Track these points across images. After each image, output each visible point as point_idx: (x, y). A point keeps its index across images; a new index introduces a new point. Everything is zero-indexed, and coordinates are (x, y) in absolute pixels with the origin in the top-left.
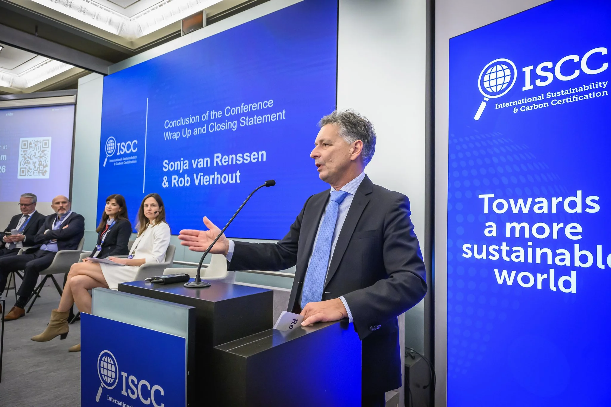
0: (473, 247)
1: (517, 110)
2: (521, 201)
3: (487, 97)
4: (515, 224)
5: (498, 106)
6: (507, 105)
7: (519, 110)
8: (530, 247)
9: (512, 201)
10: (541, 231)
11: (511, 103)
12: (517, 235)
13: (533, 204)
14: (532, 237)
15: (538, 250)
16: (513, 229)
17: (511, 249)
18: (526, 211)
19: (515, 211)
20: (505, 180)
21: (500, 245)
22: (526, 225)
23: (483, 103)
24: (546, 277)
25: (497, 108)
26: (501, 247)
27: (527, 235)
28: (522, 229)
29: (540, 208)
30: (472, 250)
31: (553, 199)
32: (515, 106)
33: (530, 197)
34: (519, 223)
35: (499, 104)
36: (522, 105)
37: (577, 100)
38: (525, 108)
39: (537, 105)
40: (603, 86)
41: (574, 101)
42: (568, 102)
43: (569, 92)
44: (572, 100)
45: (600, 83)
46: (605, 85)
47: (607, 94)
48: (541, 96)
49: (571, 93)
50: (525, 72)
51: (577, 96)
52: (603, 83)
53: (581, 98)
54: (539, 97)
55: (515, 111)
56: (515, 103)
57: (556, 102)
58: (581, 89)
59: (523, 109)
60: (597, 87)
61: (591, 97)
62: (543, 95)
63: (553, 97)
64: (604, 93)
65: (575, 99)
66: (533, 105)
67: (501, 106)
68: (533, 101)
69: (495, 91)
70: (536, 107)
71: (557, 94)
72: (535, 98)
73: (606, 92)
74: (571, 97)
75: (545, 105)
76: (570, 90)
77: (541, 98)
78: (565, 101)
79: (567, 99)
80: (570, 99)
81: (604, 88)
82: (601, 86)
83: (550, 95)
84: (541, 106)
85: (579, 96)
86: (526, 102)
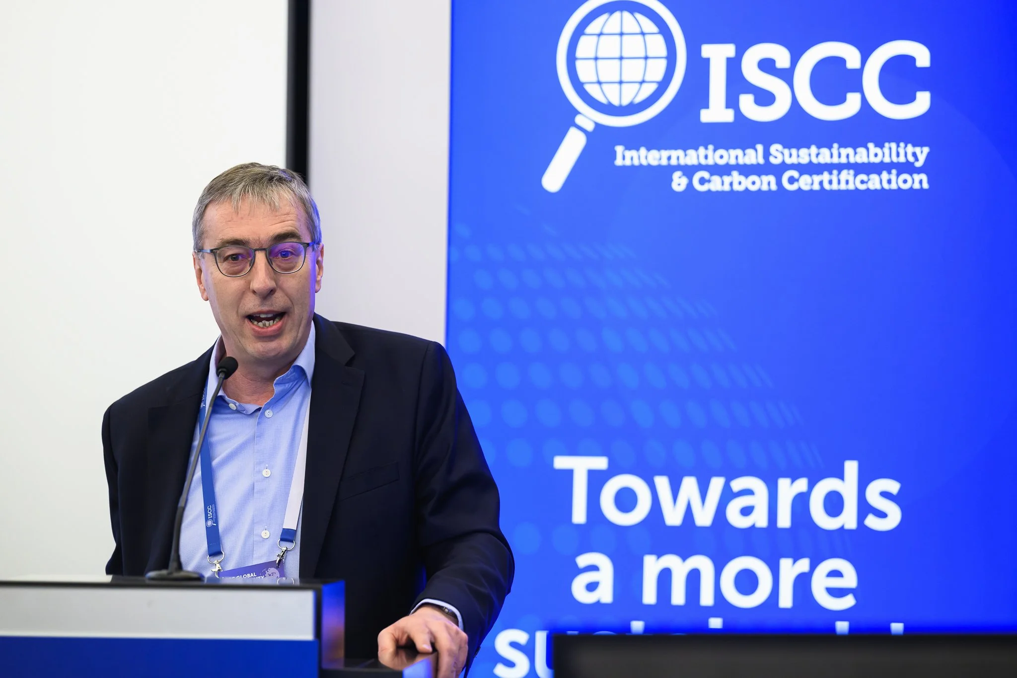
2: (689, 485)
3: (588, 118)
4: (671, 561)
5: (624, 157)
9: (662, 483)
10: (746, 581)
12: (678, 597)
13: (728, 495)
14: (720, 601)
16: (665, 577)
18: (704, 517)
19: (673, 517)
20: (642, 414)
22: (703, 564)
23: (573, 132)
25: (619, 162)
27: (707, 598)
28: (694, 577)
29: (747, 511)
31: (784, 484)
32: (678, 167)
33: (718, 474)
34: (684, 558)
35: (628, 148)
36: (700, 167)
37: (851, 187)
38: (709, 181)
39: (742, 178)
40: (917, 160)
41: (843, 187)
42: (827, 186)
43: (832, 156)
44: (839, 182)
45: (910, 147)
46: (922, 158)
47: (926, 186)
48: (756, 150)
49: (835, 160)
50: (708, 60)
51: (852, 172)
52: (918, 150)
53: (862, 182)
54: (750, 152)
55: (679, 183)
56: (677, 156)
57: (797, 180)
58: (861, 156)
59: (702, 181)
60: (902, 159)
61: (886, 186)
62: (760, 147)
63: (788, 161)
64: (920, 181)
65: (847, 181)
66: (732, 176)
67: (632, 159)
68: (733, 162)
69: (616, 102)
70: (739, 183)
71: (798, 156)
72: (739, 152)
73: (924, 177)
74: (835, 172)
75: (767, 183)
76: (835, 150)
77: (753, 157)
78: (821, 183)
79: (826, 177)
80: (835, 179)
81: (918, 164)
82: (911, 159)
83: (778, 154)
84: (754, 183)
85: (855, 176)
86: (710, 162)
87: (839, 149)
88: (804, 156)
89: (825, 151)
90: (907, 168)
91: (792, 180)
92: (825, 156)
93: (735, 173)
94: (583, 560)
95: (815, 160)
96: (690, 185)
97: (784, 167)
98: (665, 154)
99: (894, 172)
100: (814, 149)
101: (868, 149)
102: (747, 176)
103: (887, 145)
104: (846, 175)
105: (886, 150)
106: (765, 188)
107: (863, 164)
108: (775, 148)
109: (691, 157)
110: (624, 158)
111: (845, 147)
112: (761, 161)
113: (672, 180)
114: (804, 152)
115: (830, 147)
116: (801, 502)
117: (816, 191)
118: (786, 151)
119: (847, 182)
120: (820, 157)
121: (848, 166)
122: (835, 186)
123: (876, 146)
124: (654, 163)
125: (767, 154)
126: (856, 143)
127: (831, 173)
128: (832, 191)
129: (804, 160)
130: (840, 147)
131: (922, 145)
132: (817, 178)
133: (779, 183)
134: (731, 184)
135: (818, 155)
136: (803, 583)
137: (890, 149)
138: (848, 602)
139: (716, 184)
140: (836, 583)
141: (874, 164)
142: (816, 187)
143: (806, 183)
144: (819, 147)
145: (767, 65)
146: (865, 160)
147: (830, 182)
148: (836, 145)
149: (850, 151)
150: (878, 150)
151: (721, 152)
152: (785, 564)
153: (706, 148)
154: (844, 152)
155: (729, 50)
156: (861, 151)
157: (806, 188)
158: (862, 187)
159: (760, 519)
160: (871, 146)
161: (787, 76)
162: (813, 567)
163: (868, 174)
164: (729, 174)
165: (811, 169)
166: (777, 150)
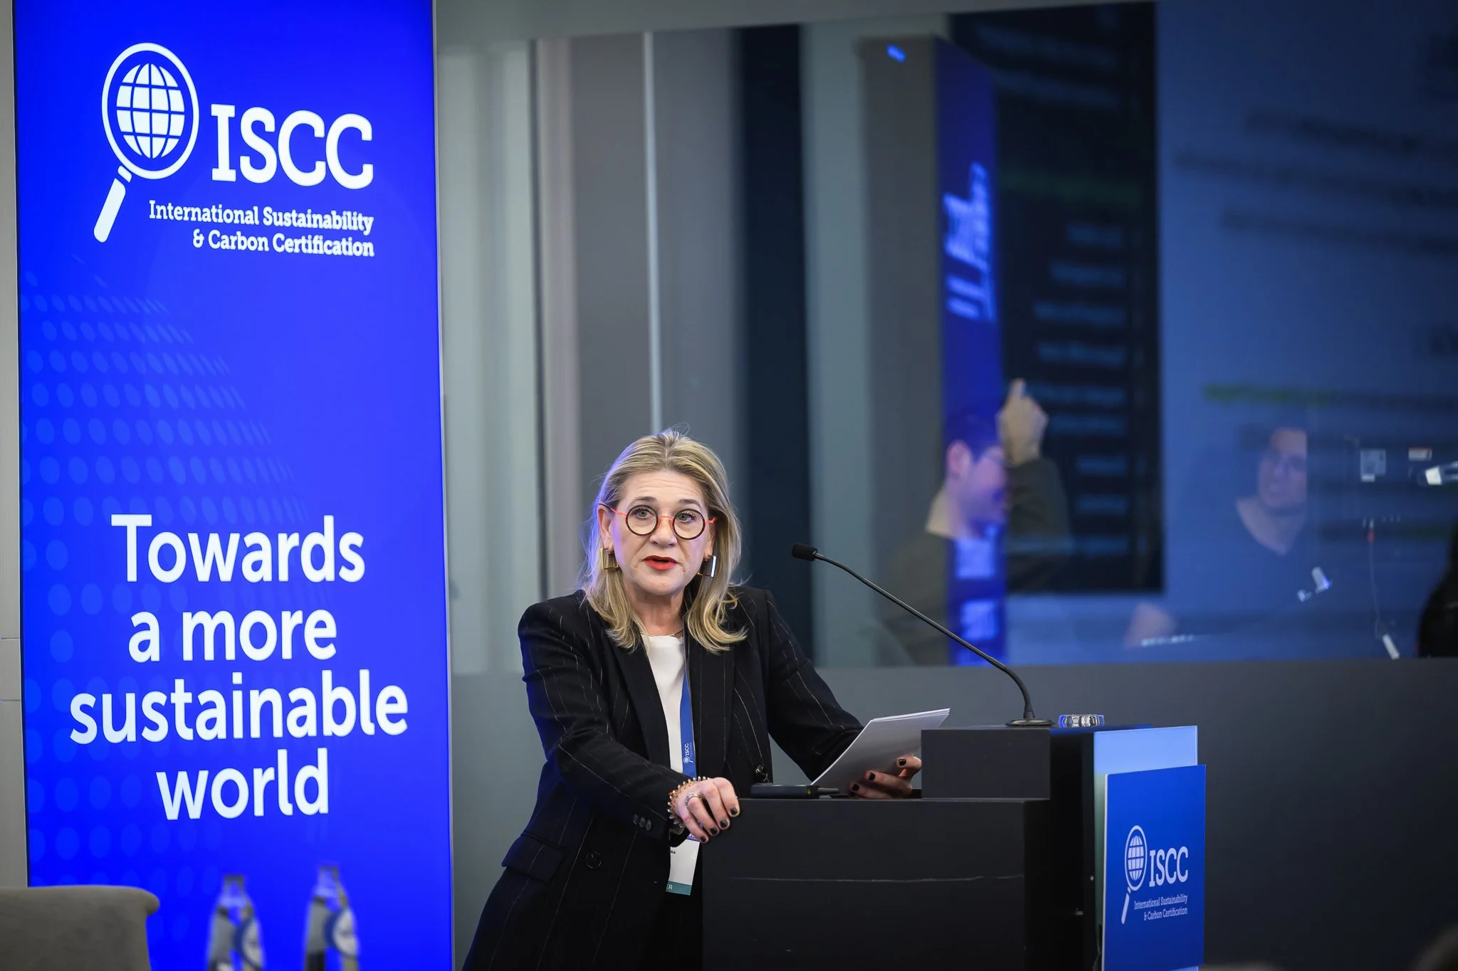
0: (99, 703)
1: (201, 238)
2: (214, 542)
3: (127, 169)
4: (202, 617)
5: (156, 211)
6: (178, 213)
7: (206, 241)
8: (237, 687)
10: (258, 636)
11: (187, 210)
12: (210, 652)
13: (243, 551)
14: (242, 659)
15: (254, 694)
16: (198, 633)
17: (195, 699)
18: (227, 573)
21: (169, 690)
22: (226, 619)
23: (117, 183)
24: (272, 778)
25: (152, 215)
26: (172, 694)
27: (230, 653)
28: (220, 633)
29: (256, 566)
30: (95, 712)
31: (282, 537)
33: (235, 530)
34: (212, 614)
37: (321, 252)
40: (365, 229)
41: (315, 251)
42: (304, 250)
43: (307, 221)
44: (313, 247)
45: (360, 215)
46: (369, 227)
47: (372, 254)
48: (253, 212)
49: (309, 225)
50: (216, 119)
51: (321, 237)
52: (365, 219)
53: (329, 248)
54: (248, 212)
57: (284, 242)
58: (327, 223)
59: (215, 239)
60: (355, 228)
61: (345, 253)
62: (255, 209)
63: (277, 224)
64: (367, 249)
65: (317, 246)
66: (237, 236)
68: (237, 221)
70: (242, 242)
71: (284, 220)
72: (241, 212)
73: (370, 245)
75: (262, 244)
76: (309, 216)
77: (251, 216)
78: (300, 246)
79: (303, 241)
80: (309, 242)
81: (366, 233)
82: (361, 228)
83: (270, 217)
84: (252, 242)
85: (324, 241)
86: (221, 220)
88: (288, 219)
89: (302, 216)
90: (357, 236)
91: (280, 242)
92: (303, 221)
93: (239, 233)
95: (295, 224)
97: (274, 229)
99: (350, 239)
100: (294, 214)
101: (332, 216)
103: (344, 213)
104: (318, 240)
105: (344, 218)
107: (328, 229)
111: (317, 213)
112: (256, 222)
114: (287, 215)
115: (306, 213)
116: (294, 558)
117: (296, 253)
120: (299, 221)
121: (319, 231)
122: (310, 251)
123: (337, 213)
125: (261, 217)
126: (324, 211)
127: (306, 238)
128: (307, 254)
129: (288, 223)
130: (312, 213)
131: (369, 216)
132: (297, 242)
133: (270, 245)
134: (236, 243)
135: (297, 219)
136: (299, 633)
137: (347, 216)
139: (226, 243)
141: (336, 230)
142: (297, 250)
143: (290, 245)
144: (298, 212)
145: (259, 128)
146: (329, 226)
147: (307, 246)
148: (309, 211)
149: (319, 217)
150: (338, 217)
151: (228, 210)
152: (285, 616)
154: (315, 217)
156: (327, 217)
157: (290, 250)
158: (329, 252)
159: (265, 574)
160: (334, 213)
161: (273, 140)
163: (333, 240)
164: (234, 234)
165: (293, 232)
166: (268, 212)
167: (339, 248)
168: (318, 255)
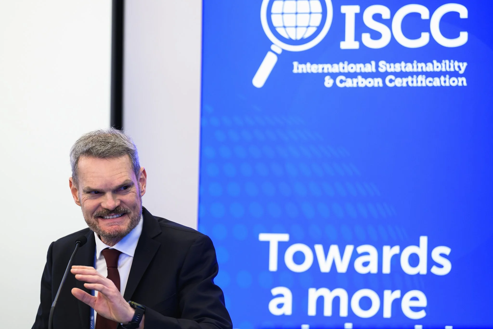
2: (334, 249)
3: (278, 46)
4: (324, 292)
9: (319, 248)
10: (365, 303)
12: (328, 311)
13: (355, 255)
14: (351, 316)
16: (320, 301)
18: (342, 268)
19: (325, 267)
20: (308, 210)
22: (341, 293)
23: (270, 54)
25: (295, 71)
27: (344, 312)
28: (336, 301)
29: (366, 264)
31: (386, 249)
32: (328, 74)
33: (350, 244)
34: (331, 289)
35: (300, 63)
36: (340, 74)
37: (424, 85)
38: (345, 81)
39: (363, 80)
40: (460, 69)
41: (419, 85)
42: (410, 84)
43: (413, 67)
44: (417, 82)
45: (456, 62)
46: (463, 69)
47: (465, 84)
48: (371, 64)
49: (415, 70)
50: (344, 15)
51: (424, 76)
52: (461, 64)
53: (430, 82)
54: (368, 65)
55: (328, 82)
56: (328, 68)
57: (394, 81)
58: (429, 68)
59: (341, 81)
60: (452, 69)
61: (443, 84)
62: (373, 63)
63: (389, 70)
64: (462, 81)
66: (358, 78)
67: (302, 69)
68: (358, 71)
69: (293, 38)
70: (362, 82)
71: (395, 67)
72: (362, 65)
73: (464, 79)
74: (415, 76)
75: (377, 82)
76: (415, 64)
77: (370, 68)
78: (407, 83)
79: (410, 79)
80: (415, 80)
81: (462, 72)
82: (457, 69)
83: (384, 66)
84: (370, 82)
85: (426, 78)
86: (346, 71)
87: (417, 64)
88: (398, 67)
89: (409, 65)
90: (455, 74)
91: (391, 81)
92: (409, 68)
93: (359, 77)
94: (275, 291)
95: (404, 70)
96: (335, 84)
97: (387, 74)
98: (321, 66)
99: (448, 76)
100: (403, 64)
101: (433, 64)
102: (366, 78)
103: (443, 61)
104: (421, 78)
105: (443, 64)
106: (376, 85)
107: (430, 72)
108: (382, 63)
109: (335, 68)
110: (298, 69)
111: (420, 62)
112: (374, 70)
113: (324, 81)
114: (397, 65)
115: (412, 63)
116: (396, 259)
117: (405, 87)
118: (388, 65)
119: (422, 82)
120: (407, 68)
121: (422, 73)
122: (415, 84)
123: (438, 62)
124: (315, 71)
125: (377, 66)
126: (426, 60)
127: (412, 77)
128: (413, 87)
129: (398, 70)
130: (418, 62)
131: (463, 61)
132: (405, 80)
133: (384, 82)
134: (357, 83)
135: (405, 67)
136: (397, 304)
137: (445, 64)
138: (422, 314)
139: (350, 83)
140: (415, 304)
141: (437, 72)
142: (405, 85)
143: (399, 82)
144: (406, 63)
145: (377, 17)
146: (431, 70)
147: (412, 82)
148: (415, 62)
149: (423, 65)
150: (439, 64)
151: (352, 65)
152: (387, 293)
153: (344, 63)
154: (420, 65)
155: (356, 9)
156: (429, 64)
157: (399, 85)
158: (430, 85)
159: (373, 269)
160: (435, 62)
161: (388, 23)
162: (403, 295)
163: (433, 77)
164: (356, 77)
165: (402, 75)
166: (383, 64)
167: (437, 82)
168: (422, 87)
